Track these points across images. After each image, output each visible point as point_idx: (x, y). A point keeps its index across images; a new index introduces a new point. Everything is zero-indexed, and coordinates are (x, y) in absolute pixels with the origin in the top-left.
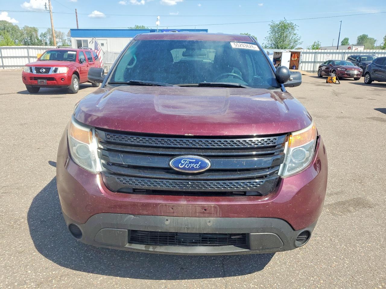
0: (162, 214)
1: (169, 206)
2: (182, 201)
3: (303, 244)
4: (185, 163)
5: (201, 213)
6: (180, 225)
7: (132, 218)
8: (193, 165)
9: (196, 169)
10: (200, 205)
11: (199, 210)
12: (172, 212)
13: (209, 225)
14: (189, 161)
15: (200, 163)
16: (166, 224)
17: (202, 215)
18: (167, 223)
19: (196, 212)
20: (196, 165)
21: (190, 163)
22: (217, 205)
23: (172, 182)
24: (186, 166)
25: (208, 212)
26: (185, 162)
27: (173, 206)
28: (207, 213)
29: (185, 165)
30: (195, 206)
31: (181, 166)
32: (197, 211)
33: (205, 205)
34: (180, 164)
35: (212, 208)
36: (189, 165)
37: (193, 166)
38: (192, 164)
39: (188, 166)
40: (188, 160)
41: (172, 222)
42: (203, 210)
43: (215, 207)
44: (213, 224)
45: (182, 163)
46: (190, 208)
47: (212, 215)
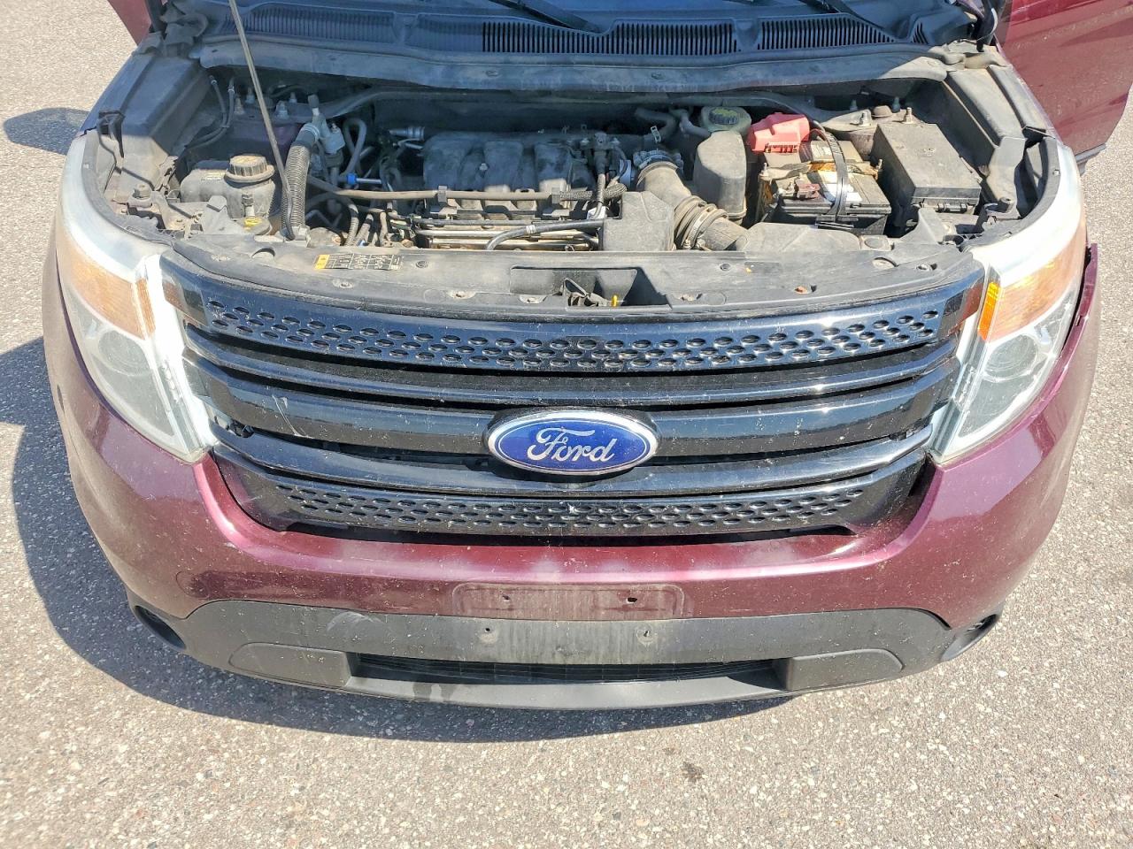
0: (469, 612)
1: (493, 591)
2: (545, 572)
3: (965, 646)
4: (553, 444)
5: (615, 609)
6: (537, 646)
7: (357, 621)
8: (586, 452)
9: (599, 464)
10: (614, 587)
11: (608, 602)
12: (507, 607)
13: (643, 643)
14: (567, 435)
15: (614, 441)
16: (486, 641)
17: (621, 615)
18: (488, 638)
19: (595, 608)
20: (597, 449)
21: (574, 442)
22: (677, 583)
23: (501, 507)
24: (557, 456)
25: (642, 605)
26: (550, 441)
27: (510, 590)
28: (640, 609)
29: (553, 452)
30: (594, 591)
31: (534, 452)
32: (602, 605)
33: (634, 587)
34: (533, 447)
35: (657, 595)
36: (570, 451)
37: (585, 455)
38: (579, 447)
39: (562, 455)
40: (565, 431)
41: (506, 635)
42: (623, 600)
43: (669, 592)
44: (660, 641)
45: (537, 444)
46: (575, 594)
47: (658, 614)
